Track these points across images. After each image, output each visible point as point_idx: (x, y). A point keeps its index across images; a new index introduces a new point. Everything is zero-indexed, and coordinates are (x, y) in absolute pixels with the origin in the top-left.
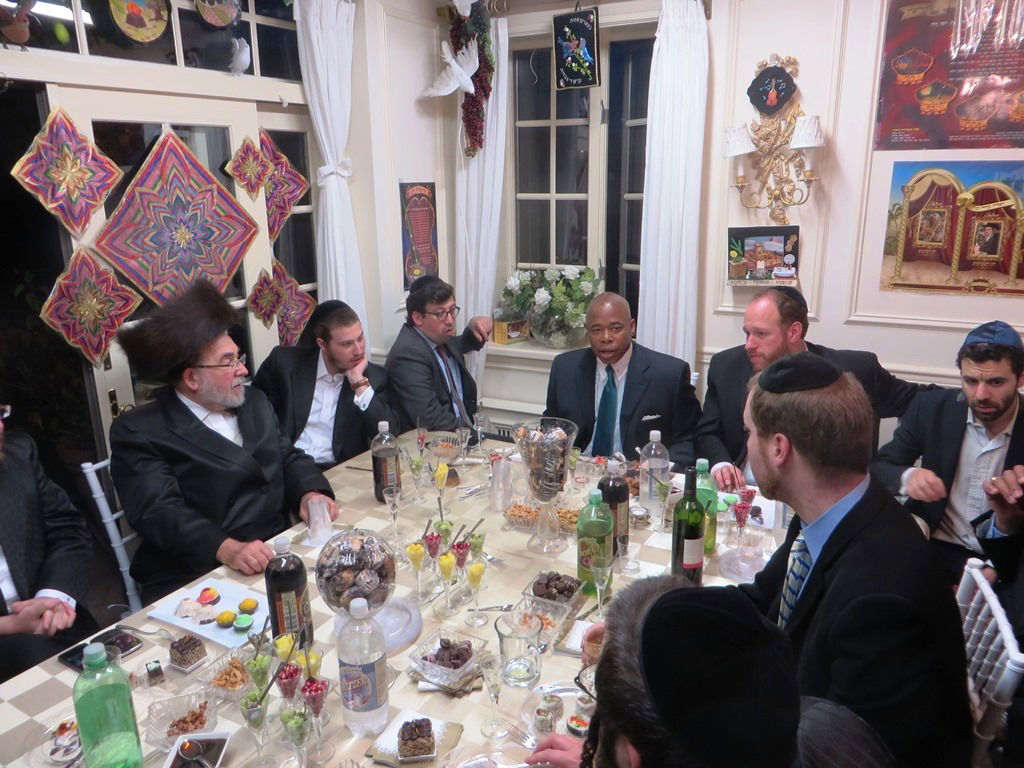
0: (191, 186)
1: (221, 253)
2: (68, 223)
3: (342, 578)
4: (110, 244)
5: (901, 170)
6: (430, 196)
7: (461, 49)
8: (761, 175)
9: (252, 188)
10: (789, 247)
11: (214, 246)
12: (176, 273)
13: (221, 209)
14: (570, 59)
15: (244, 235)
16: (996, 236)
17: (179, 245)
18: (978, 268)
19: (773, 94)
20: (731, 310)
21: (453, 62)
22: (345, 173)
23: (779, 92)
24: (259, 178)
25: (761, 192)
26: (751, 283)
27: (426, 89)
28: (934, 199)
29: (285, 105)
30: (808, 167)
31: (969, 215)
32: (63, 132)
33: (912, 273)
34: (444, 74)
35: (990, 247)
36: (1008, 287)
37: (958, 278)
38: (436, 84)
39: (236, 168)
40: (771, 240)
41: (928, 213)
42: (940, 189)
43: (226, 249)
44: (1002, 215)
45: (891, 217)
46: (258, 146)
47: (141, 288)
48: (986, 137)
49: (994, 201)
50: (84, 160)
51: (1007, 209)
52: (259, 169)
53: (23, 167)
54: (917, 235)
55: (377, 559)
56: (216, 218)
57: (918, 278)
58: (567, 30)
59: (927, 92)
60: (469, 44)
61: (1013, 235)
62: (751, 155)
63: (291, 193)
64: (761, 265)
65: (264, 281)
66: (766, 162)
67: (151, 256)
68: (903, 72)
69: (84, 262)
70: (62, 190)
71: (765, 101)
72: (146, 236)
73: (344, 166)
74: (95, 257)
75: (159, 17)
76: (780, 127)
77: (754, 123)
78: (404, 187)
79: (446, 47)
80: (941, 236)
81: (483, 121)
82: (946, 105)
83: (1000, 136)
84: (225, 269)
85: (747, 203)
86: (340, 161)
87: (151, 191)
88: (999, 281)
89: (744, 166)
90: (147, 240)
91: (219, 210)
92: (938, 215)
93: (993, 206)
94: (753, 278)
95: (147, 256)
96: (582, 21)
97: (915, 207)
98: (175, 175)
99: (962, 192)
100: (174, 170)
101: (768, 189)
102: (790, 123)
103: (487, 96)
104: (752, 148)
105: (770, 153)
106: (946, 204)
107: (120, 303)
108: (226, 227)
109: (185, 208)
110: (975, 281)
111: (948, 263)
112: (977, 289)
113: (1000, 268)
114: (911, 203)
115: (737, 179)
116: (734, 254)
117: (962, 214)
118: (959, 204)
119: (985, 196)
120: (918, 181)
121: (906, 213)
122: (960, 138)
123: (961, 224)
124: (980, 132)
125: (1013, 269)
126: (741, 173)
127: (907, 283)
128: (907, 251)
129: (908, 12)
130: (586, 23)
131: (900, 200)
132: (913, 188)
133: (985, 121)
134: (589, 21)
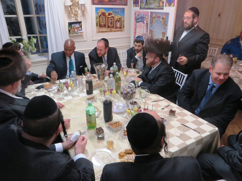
5: (97, 9)
10: (80, 26)
16: (112, 21)
18: (110, 27)
26: (75, 35)
28: (102, 15)
30: (83, 8)
31: (108, 18)
35: (111, 24)
37: (108, 29)
40: (77, 25)
41: (102, 18)
42: (103, 13)
44: (112, 18)
45: (96, 19)
48: (108, 3)
49: (111, 15)
51: (113, 16)
54: (101, 22)
57: (102, 30)
61: (114, 21)
64: (76, 30)
80: (104, 22)
83: (110, 3)
88: (113, 29)
94: (75, 33)
99: (106, 13)
105: (73, 5)
106: (104, 16)
110: (110, 30)
111: (106, 27)
112: (111, 31)
113: (113, 27)
114: (99, 16)
115: (69, 11)
116: (70, 28)
117: (107, 18)
118: (106, 16)
119: (109, 14)
120: (100, 11)
121: (98, 18)
122: (105, 3)
123: (107, 19)
124: (107, 2)
125: (115, 27)
126: (70, 9)
127: (100, 31)
128: (100, 25)
131: (97, 15)
132: (99, 13)
133: (108, 0)
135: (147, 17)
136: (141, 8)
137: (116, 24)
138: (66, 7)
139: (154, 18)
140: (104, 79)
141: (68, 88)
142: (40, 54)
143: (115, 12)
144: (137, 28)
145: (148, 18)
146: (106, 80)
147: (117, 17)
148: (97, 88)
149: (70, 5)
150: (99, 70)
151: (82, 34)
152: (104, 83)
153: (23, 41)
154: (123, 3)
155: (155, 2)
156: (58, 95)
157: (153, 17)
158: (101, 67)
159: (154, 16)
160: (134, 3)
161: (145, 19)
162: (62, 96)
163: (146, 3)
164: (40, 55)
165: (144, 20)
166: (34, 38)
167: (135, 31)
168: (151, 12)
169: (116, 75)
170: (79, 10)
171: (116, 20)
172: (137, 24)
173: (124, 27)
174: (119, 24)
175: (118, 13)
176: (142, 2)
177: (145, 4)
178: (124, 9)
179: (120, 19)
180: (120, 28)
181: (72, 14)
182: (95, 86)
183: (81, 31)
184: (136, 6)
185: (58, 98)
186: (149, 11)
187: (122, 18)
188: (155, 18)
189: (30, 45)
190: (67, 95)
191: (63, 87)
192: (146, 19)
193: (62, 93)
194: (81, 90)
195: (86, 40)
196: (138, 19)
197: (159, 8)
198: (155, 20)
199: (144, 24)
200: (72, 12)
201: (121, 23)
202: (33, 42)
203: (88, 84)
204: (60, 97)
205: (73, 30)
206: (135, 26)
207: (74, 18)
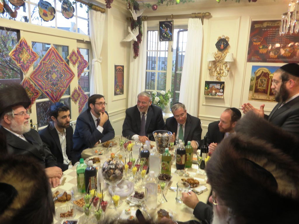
0: (57, 62)
1: (64, 81)
2: (23, 70)
3: (110, 172)
4: (34, 77)
5: (254, 68)
6: (123, 69)
7: (134, 29)
8: (216, 67)
9: (74, 64)
10: (222, 87)
11: (62, 80)
12: (52, 87)
13: (65, 69)
14: (164, 33)
15: (71, 77)
17: (53, 78)
19: (222, 45)
21: (131, 32)
22: (100, 61)
23: (224, 45)
24: (76, 61)
25: (215, 72)
27: (123, 39)
28: (263, 76)
29: (85, 41)
30: (228, 67)
32: (24, 44)
33: (257, 96)
34: (128, 35)
37: (269, 97)
38: (126, 38)
39: (70, 58)
40: (217, 85)
41: (261, 80)
42: (264, 73)
43: (66, 81)
45: (251, 80)
46: (76, 52)
47: (41, 90)
48: (277, 60)
50: (28, 52)
52: (76, 58)
53: (12, 53)
54: (258, 86)
55: (120, 166)
56: (64, 71)
57: (258, 97)
58: (164, 25)
59: (261, 47)
60: (136, 28)
62: (213, 61)
63: (84, 66)
64: (214, 92)
65: (75, 91)
66: (217, 64)
67: (45, 81)
68: (255, 42)
69: (27, 81)
70: (22, 60)
71: (220, 47)
72: (44, 75)
73: (100, 59)
74: (29, 80)
75: (52, 14)
76: (222, 55)
77: (215, 53)
78: (116, 66)
79: (129, 28)
80: (265, 86)
81: (139, 49)
82: (266, 51)
83: (280, 60)
84: (65, 86)
85: (211, 74)
86: (99, 57)
87: (46, 63)
89: (211, 64)
90: (44, 77)
91: (64, 69)
92: (264, 80)
95: (44, 81)
96: (168, 24)
97: (258, 78)
98: (53, 59)
99: (270, 74)
100: (53, 57)
101: (217, 71)
102: (225, 54)
103: (140, 42)
104: (214, 59)
105: (219, 61)
106: (266, 77)
107: (35, 94)
108: (66, 74)
109: (55, 68)
111: (267, 93)
116: (206, 88)
118: (269, 77)
120: (259, 71)
121: (255, 80)
122: (270, 60)
123: (270, 83)
124: (275, 59)
126: (210, 66)
127: (255, 98)
128: (256, 90)
129: (256, 26)
130: (170, 24)
131: (254, 76)
132: (257, 73)
133: (277, 56)
134: (171, 24)
151: (222, 97)
170: (225, 68)
183: (221, 94)
207: (216, 77)
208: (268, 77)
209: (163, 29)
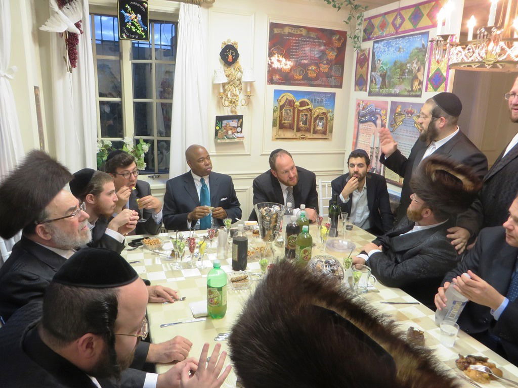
5: (277, 93)
10: (239, 125)
14: (130, 23)
16: (307, 118)
18: (302, 131)
19: (230, 56)
20: (215, 154)
21: (60, 12)
23: (233, 56)
26: (228, 141)
28: (288, 105)
30: (249, 90)
31: (299, 111)
33: (282, 134)
35: (305, 123)
36: (311, 137)
37: (296, 135)
40: (233, 121)
41: (286, 110)
42: (289, 101)
44: (308, 111)
45: (274, 111)
48: (302, 82)
49: (305, 106)
51: (309, 108)
54: (283, 119)
57: (284, 135)
58: (128, 7)
61: (311, 118)
64: (230, 132)
66: (226, 87)
71: (227, 59)
80: (290, 119)
82: (290, 69)
83: (306, 82)
85: (220, 104)
88: (308, 135)
92: (289, 111)
93: (305, 108)
94: (228, 138)
96: (138, 5)
97: (282, 107)
99: (296, 102)
102: (236, 70)
105: (229, 83)
106: (291, 106)
110: (302, 135)
111: (293, 129)
112: (303, 138)
113: (308, 130)
114: (280, 106)
115: (220, 93)
116: (218, 128)
117: (296, 111)
119: (303, 104)
120: (282, 97)
121: (279, 110)
122: (294, 82)
123: (296, 114)
124: (300, 80)
125: (312, 130)
126: (222, 91)
127: (281, 137)
128: (280, 125)
129: (276, 31)
130: (142, 7)
131: (277, 105)
132: (281, 100)
133: (302, 76)
134: (144, 7)
135: (383, 112)
136: (370, 94)
137: (315, 125)
138: (215, 86)
139: (400, 114)
140: (274, 238)
141: (194, 250)
142: (153, 175)
143: (315, 100)
144: (359, 134)
145: (386, 115)
146: (281, 242)
147: (317, 110)
148: (257, 257)
149: (223, 83)
150: (265, 218)
151: (241, 140)
152: (275, 248)
153: (124, 146)
154: (333, 84)
155: (403, 81)
156: (171, 264)
157: (397, 111)
158: (270, 211)
159: (399, 110)
160: (357, 83)
161: (378, 116)
162: (179, 268)
163: (382, 83)
164: (153, 177)
165: (377, 118)
166: (145, 143)
167: (355, 140)
168: (392, 102)
169: (302, 231)
170: (240, 93)
171: (315, 116)
172: (361, 126)
173: (331, 132)
174: (321, 124)
175: (321, 102)
176: (374, 80)
177: (380, 84)
178: (334, 94)
179: (324, 113)
180: (324, 133)
181: (225, 100)
182: (253, 253)
183: (239, 135)
184: (361, 90)
185: (170, 270)
186: (389, 100)
187: (329, 112)
188: (402, 114)
189: (136, 155)
190: (190, 265)
191: (182, 248)
192: (381, 116)
193: (179, 260)
194: (223, 257)
195: (248, 153)
196: (363, 117)
197: (412, 93)
198: (401, 119)
199: (376, 126)
200: (227, 96)
201: (326, 123)
202: (142, 150)
203: (237, 246)
204: (175, 268)
205: (225, 131)
206: (357, 130)
207: (229, 109)
208: (294, 107)
209: (126, 14)
